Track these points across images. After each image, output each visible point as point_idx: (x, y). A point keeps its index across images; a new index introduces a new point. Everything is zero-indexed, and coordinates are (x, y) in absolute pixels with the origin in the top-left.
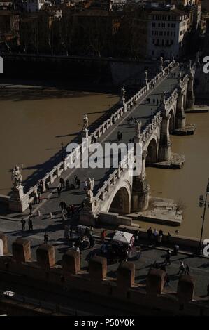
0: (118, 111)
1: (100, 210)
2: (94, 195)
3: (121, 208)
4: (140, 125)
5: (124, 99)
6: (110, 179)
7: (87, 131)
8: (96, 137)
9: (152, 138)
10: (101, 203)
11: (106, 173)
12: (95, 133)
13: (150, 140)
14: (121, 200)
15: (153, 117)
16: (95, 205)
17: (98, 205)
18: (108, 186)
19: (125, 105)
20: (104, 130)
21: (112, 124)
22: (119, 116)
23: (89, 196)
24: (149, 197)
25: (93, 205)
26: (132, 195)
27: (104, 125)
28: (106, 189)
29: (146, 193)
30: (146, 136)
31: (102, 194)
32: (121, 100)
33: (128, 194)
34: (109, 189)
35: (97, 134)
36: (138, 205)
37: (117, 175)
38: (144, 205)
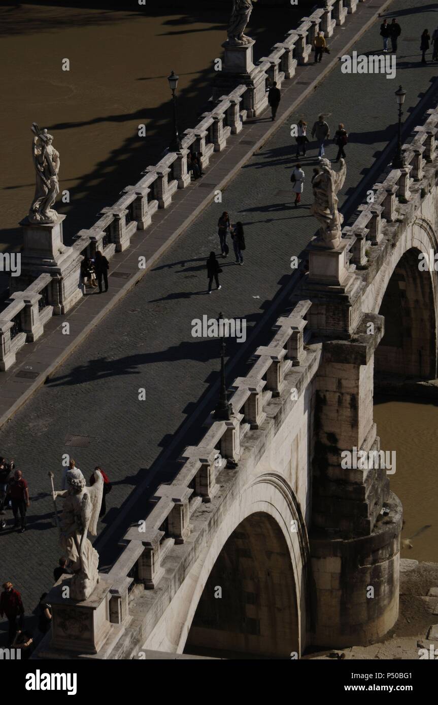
0: (221, 110)
1: (136, 642)
2: (106, 564)
3: (253, 627)
4: (339, 179)
5: (249, 43)
6: (189, 472)
7: (56, 218)
8: (108, 252)
9: (403, 245)
10: (143, 604)
11: (166, 442)
12: (98, 232)
13: (395, 258)
14: (250, 587)
15: (408, 134)
16: (113, 616)
17: (126, 618)
18: (177, 510)
19: (257, 73)
20: (149, 211)
21: (186, 178)
22: (223, 135)
23: (79, 571)
24: (400, 564)
25: (100, 616)
26: (309, 557)
27: (144, 186)
28: (170, 529)
29: (384, 542)
30: (371, 237)
31: (147, 555)
32: (233, 49)
33: (285, 553)
34: (186, 527)
35: (112, 234)
36: (345, 606)
37: (224, 446)
38: (375, 608)
